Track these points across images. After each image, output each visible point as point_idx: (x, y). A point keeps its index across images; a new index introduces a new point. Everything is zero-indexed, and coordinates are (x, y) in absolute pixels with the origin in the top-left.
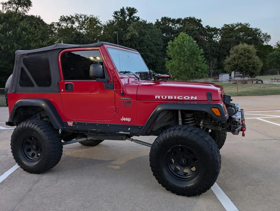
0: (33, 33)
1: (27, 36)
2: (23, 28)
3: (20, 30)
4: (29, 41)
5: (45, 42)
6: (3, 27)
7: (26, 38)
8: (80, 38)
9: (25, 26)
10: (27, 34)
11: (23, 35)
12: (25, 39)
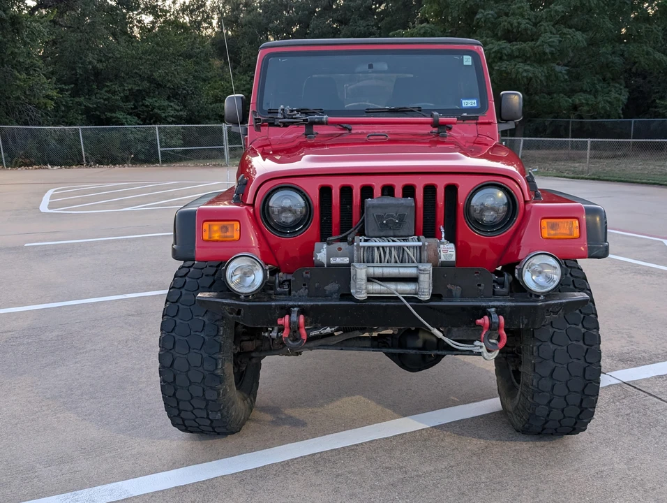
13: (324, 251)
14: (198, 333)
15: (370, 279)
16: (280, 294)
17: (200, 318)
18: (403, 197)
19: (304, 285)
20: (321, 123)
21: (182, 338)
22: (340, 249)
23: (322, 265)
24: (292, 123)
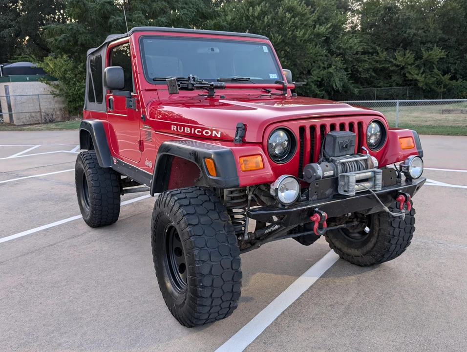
0: (303, 14)
1: (293, 19)
2: (288, 7)
3: (282, 11)
4: (294, 28)
5: (324, 27)
6: (261, 10)
7: (291, 22)
8: (392, 15)
9: (290, 3)
10: (293, 17)
11: (286, 20)
12: (290, 25)
13: (320, 168)
14: (224, 244)
15: (358, 181)
16: (303, 201)
17: (221, 232)
18: (340, 130)
19: (315, 192)
20: (221, 87)
21: (213, 250)
22: (327, 166)
23: (319, 178)
24: (201, 87)
